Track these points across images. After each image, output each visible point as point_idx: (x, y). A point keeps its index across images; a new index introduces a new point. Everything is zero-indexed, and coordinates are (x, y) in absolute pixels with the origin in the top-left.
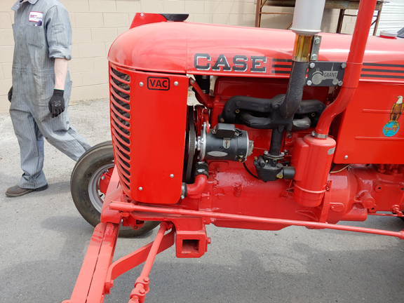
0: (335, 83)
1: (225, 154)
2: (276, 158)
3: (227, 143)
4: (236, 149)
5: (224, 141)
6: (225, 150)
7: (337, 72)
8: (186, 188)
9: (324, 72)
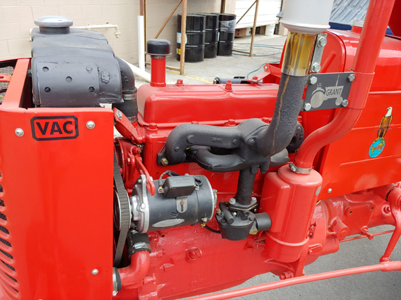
0: (338, 104)
1: (180, 221)
2: (247, 208)
3: (182, 204)
4: (196, 209)
5: (178, 202)
6: (180, 216)
7: (342, 87)
8: (118, 277)
9: (327, 88)
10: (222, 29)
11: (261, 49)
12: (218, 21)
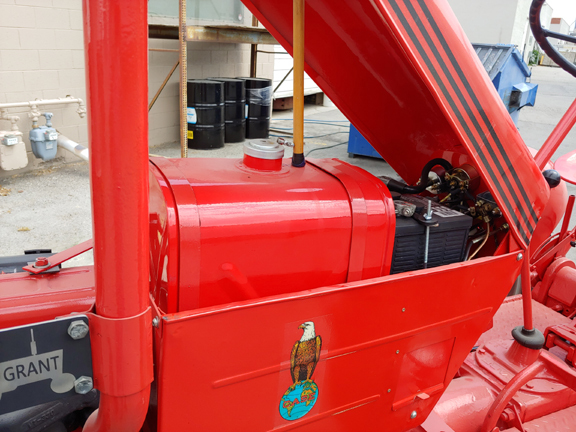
10: (252, 101)
11: (313, 127)
12: (244, 89)
